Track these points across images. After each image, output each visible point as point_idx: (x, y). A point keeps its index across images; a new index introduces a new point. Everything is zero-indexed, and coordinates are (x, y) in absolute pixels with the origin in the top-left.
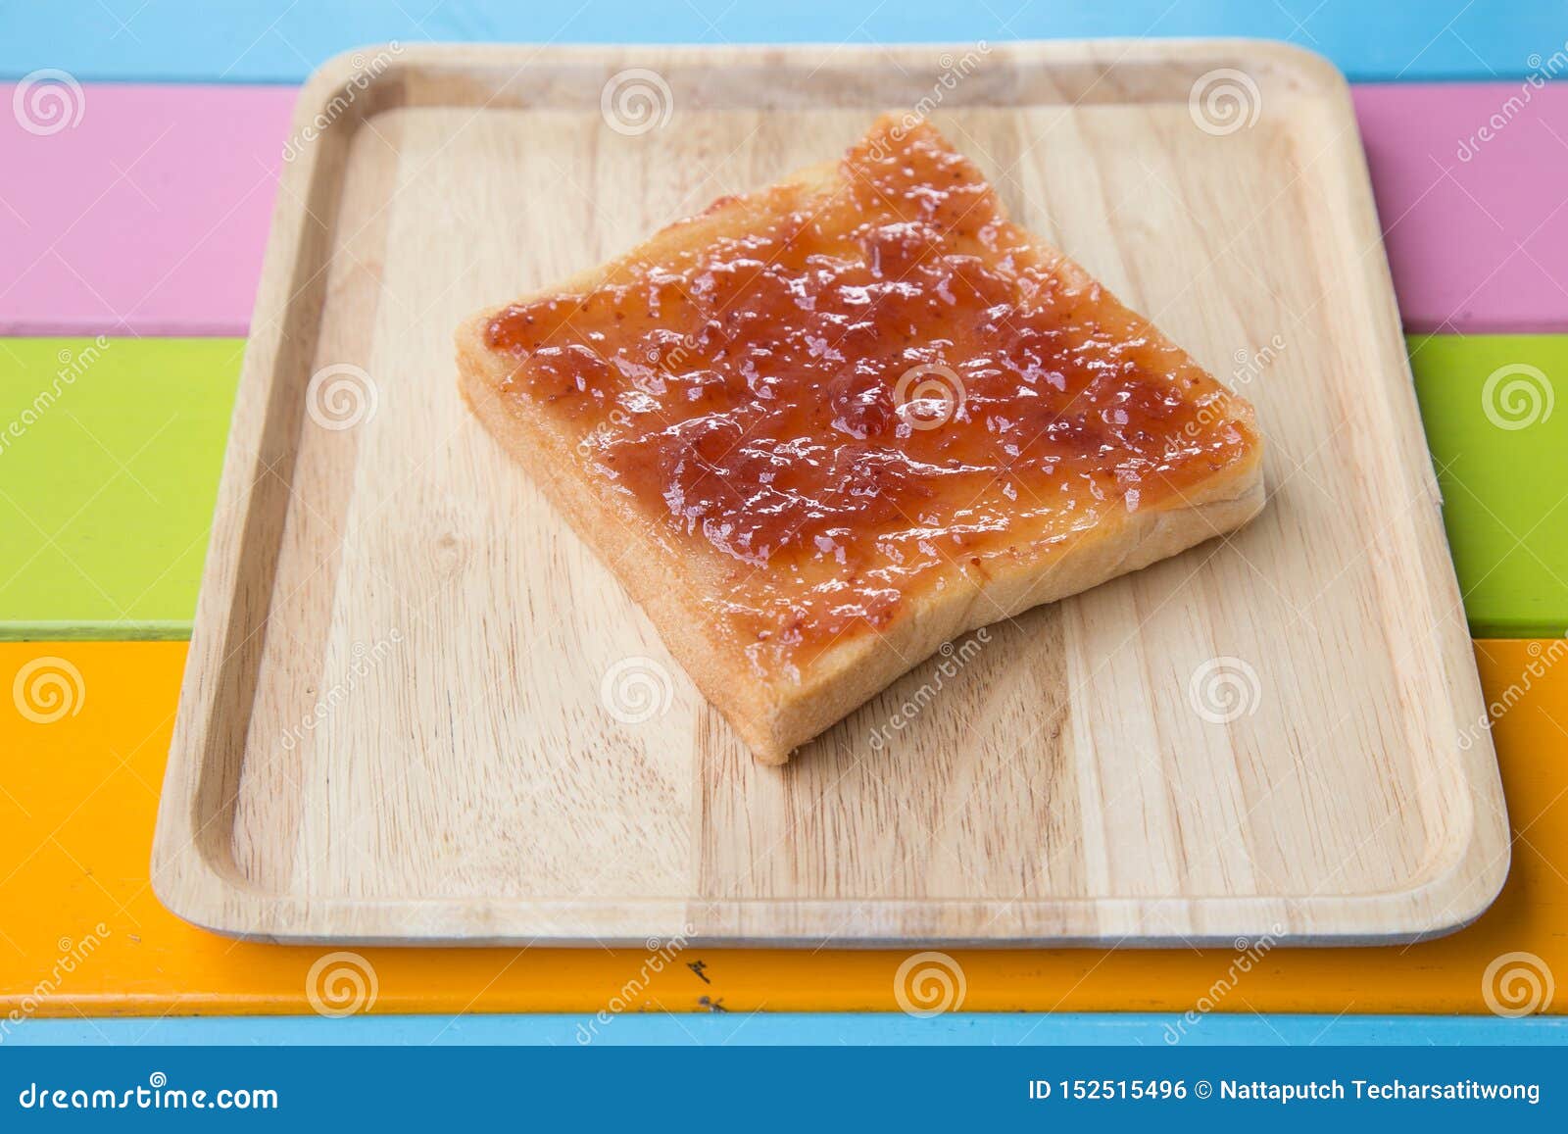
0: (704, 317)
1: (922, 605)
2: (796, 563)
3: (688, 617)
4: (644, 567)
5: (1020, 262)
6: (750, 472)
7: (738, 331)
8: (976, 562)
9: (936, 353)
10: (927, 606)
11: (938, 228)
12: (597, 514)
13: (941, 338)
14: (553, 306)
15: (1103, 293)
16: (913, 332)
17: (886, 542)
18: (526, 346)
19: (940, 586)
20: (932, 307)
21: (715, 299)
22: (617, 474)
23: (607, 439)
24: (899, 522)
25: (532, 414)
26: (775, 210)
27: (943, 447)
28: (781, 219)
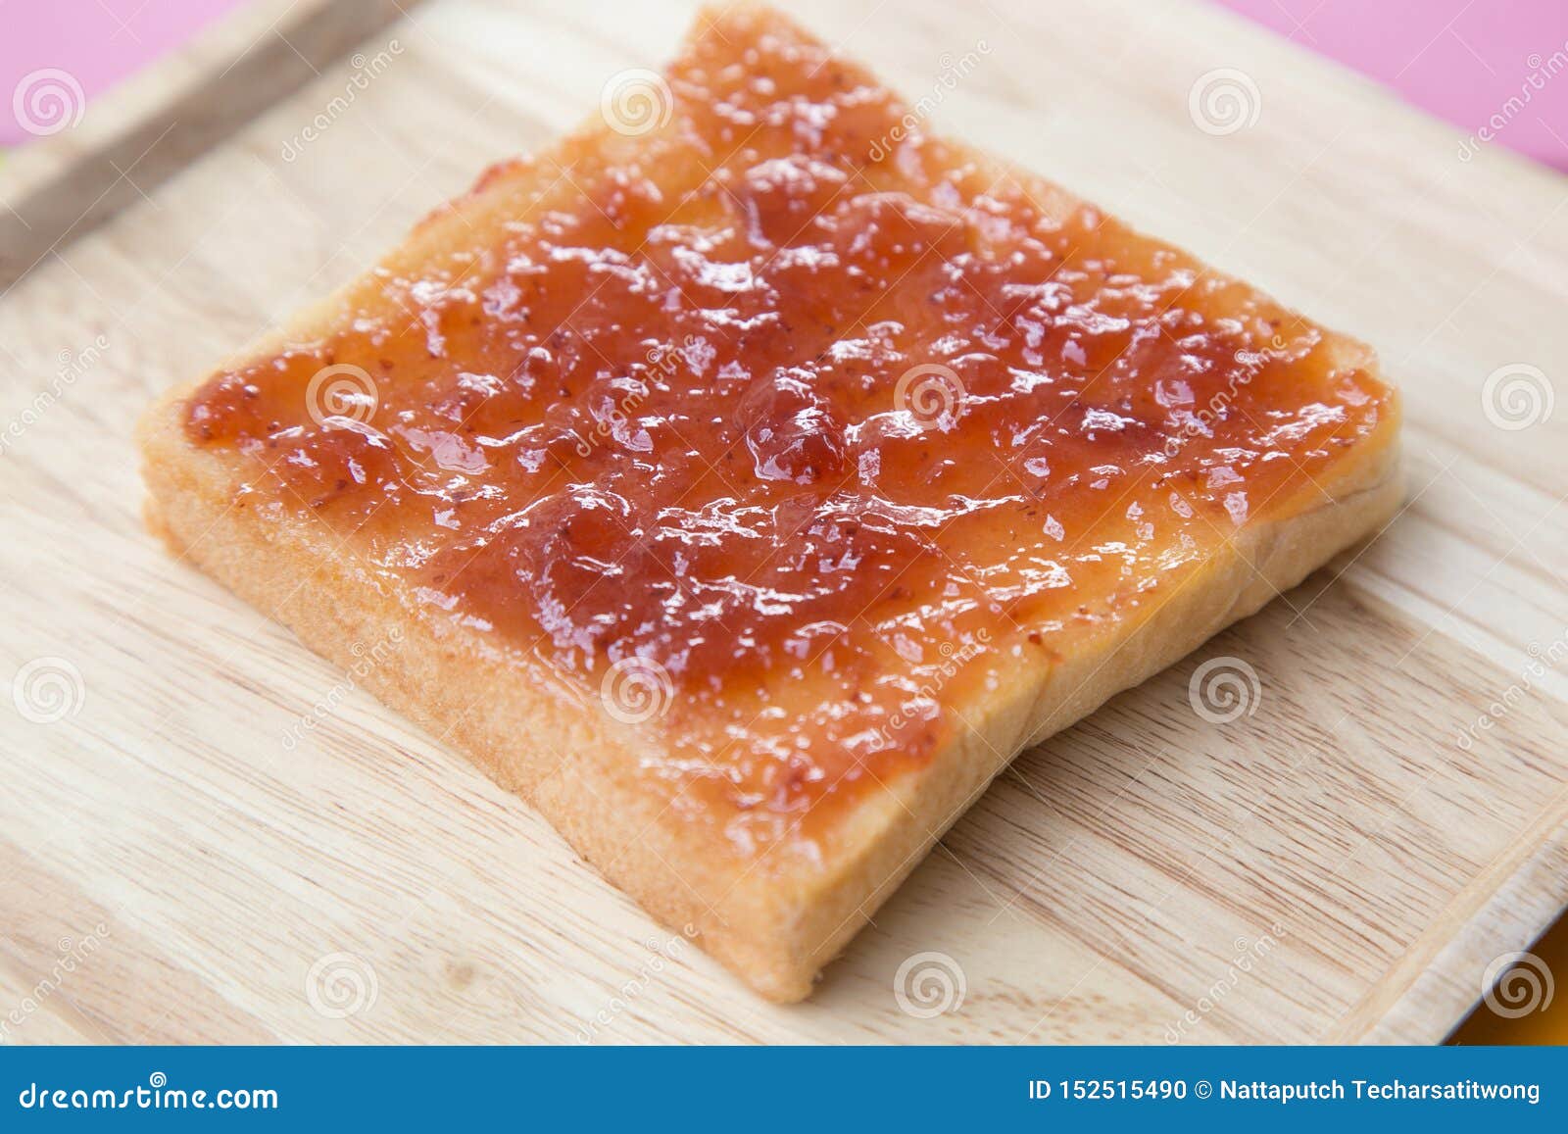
0: (517, 346)
1: (971, 717)
2: (763, 685)
3: (619, 795)
4: (527, 734)
5: (967, 192)
6: (656, 562)
7: (577, 358)
8: (1036, 639)
9: (881, 344)
10: (979, 718)
11: (833, 161)
12: (432, 667)
13: (879, 321)
14: (281, 366)
15: (1100, 217)
16: (838, 316)
17: (891, 633)
18: (255, 433)
19: (992, 684)
20: (855, 278)
21: (527, 317)
22: (454, 600)
23: (420, 552)
24: (900, 599)
25: (294, 532)
26: (579, 171)
27: (935, 479)
28: (590, 183)
